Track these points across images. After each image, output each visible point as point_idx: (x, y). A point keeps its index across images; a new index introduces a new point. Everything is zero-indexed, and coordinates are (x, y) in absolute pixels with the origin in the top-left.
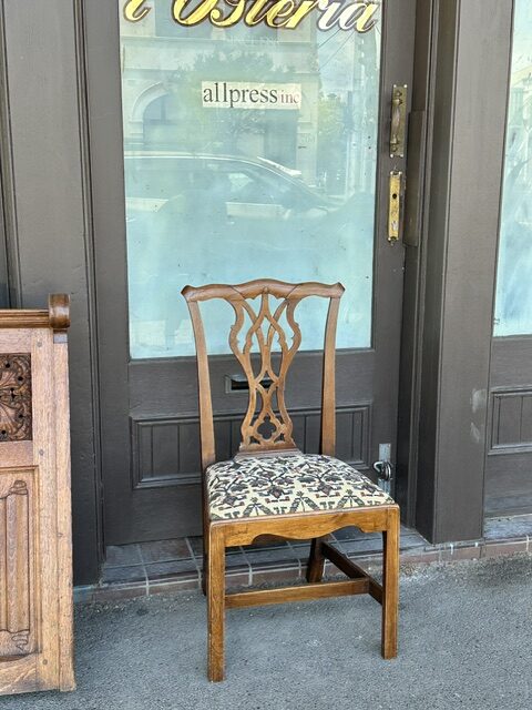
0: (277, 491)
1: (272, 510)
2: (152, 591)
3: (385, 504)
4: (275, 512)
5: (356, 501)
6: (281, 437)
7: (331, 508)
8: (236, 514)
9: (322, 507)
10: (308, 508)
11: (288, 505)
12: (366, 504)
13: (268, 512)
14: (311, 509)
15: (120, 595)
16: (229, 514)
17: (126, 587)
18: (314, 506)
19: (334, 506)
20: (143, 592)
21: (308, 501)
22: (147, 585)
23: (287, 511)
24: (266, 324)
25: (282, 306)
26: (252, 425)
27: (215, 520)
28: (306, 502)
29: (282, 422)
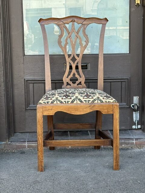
0: (67, 96)
1: (63, 102)
2: (29, 147)
3: (113, 102)
4: (64, 103)
5: (100, 100)
6: (80, 83)
7: (88, 102)
8: (48, 102)
9: (85, 102)
10: (79, 102)
11: (71, 100)
12: (104, 102)
13: (61, 102)
14: (80, 102)
15: (15, 147)
16: (45, 102)
17: (18, 144)
18: (81, 101)
19: (90, 102)
20: (24, 147)
21: (79, 99)
22: (26, 144)
23: (69, 103)
24: (73, 35)
25: (80, 27)
26: (67, 77)
27: (40, 104)
28: (78, 100)
29: (80, 77)
